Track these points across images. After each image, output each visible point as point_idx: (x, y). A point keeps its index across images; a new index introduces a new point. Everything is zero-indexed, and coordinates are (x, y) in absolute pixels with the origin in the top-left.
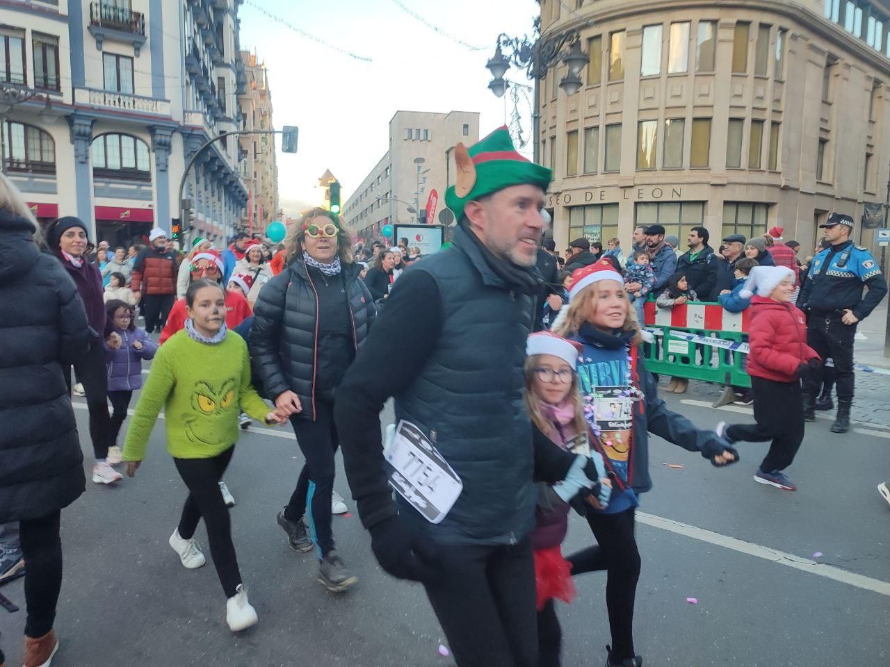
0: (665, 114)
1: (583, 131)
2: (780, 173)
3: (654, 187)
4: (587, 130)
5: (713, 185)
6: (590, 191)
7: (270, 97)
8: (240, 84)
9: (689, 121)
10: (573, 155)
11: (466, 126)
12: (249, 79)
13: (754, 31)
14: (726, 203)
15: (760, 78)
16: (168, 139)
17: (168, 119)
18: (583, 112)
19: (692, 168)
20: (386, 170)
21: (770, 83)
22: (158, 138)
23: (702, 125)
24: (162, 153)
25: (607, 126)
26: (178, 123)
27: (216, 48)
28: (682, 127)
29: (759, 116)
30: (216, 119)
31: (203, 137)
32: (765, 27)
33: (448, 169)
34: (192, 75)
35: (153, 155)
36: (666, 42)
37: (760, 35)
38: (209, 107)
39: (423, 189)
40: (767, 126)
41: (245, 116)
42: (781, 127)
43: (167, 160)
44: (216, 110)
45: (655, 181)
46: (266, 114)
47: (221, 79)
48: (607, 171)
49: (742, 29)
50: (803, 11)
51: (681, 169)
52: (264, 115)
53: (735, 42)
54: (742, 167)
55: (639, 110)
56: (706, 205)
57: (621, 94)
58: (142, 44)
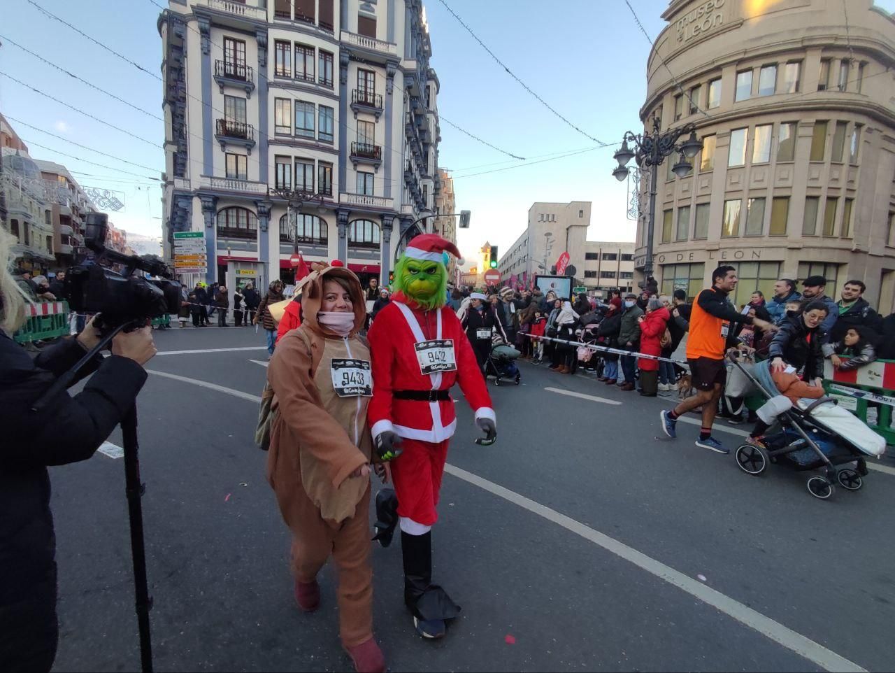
0: (749, 194)
1: (677, 209)
2: (852, 239)
3: (737, 250)
4: (680, 208)
5: (789, 249)
6: (680, 253)
7: (454, 198)
8: (437, 190)
9: (769, 201)
10: (667, 228)
11: (581, 212)
12: (442, 186)
13: (832, 128)
14: (801, 263)
15: (836, 163)
16: (391, 222)
17: (392, 210)
18: (678, 195)
19: (771, 235)
20: (525, 241)
21: (845, 168)
22: (385, 222)
23: (781, 203)
24: (387, 231)
25: (698, 205)
26: (397, 212)
27: (423, 168)
28: (762, 205)
29: (833, 194)
30: (421, 210)
31: (411, 220)
32: (842, 124)
33: (567, 240)
34: (408, 183)
35: (382, 232)
36: (751, 141)
37: (837, 130)
38: (417, 203)
39: (550, 253)
40: (841, 203)
41: (438, 209)
42: (854, 204)
43: (390, 235)
44: (421, 205)
45: (738, 246)
46: (451, 208)
47: (425, 186)
48: (695, 239)
49: (821, 127)
50: (880, 109)
51: (761, 236)
52: (450, 209)
53: (814, 137)
54: (817, 234)
55: (726, 192)
56: (782, 266)
57: (710, 181)
58: (379, 165)
